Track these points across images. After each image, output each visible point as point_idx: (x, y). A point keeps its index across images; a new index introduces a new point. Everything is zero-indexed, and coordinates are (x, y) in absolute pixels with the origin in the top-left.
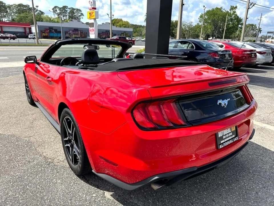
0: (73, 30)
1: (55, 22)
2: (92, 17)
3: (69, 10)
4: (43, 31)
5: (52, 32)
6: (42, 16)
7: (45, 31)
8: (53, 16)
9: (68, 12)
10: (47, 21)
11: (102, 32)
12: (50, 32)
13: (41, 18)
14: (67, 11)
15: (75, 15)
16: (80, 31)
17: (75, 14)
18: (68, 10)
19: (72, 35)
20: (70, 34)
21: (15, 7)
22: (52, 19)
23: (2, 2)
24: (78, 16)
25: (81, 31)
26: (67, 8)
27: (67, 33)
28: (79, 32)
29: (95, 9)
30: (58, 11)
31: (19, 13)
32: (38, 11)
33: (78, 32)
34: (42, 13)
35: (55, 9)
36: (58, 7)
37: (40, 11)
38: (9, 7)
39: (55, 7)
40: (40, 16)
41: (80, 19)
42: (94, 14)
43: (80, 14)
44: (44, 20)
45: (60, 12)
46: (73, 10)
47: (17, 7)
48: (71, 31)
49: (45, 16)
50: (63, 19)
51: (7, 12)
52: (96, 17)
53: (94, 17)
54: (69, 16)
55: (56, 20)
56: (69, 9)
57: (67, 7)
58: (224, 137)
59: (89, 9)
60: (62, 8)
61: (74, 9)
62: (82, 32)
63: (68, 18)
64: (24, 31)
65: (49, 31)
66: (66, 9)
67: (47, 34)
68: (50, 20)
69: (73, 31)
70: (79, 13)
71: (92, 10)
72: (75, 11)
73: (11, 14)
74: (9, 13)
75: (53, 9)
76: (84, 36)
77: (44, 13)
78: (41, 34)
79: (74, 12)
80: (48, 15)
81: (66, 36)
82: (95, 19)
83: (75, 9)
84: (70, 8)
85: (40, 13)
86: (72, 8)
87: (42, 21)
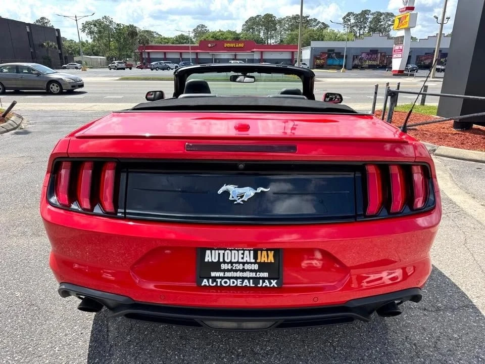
0: (369, 52)
1: (343, 40)
2: (403, 25)
3: (372, 17)
4: (318, 57)
5: (332, 58)
6: (325, 31)
7: (321, 56)
8: (342, 30)
9: (369, 19)
10: (330, 39)
11: (426, 54)
12: (329, 57)
13: (322, 35)
14: (367, 19)
15: (381, 25)
16: (381, 53)
17: (382, 23)
18: (370, 16)
19: (365, 61)
20: (361, 59)
21: (288, 20)
22: (338, 35)
23: (272, 15)
24: (386, 27)
25: (383, 54)
26: (368, 14)
27: (357, 58)
28: (379, 55)
29: (412, 9)
30: (352, 21)
31: (292, 30)
32: (320, 24)
33: (377, 56)
34: (326, 26)
35: (348, 18)
36: (353, 13)
37: (323, 23)
38: (280, 22)
39: (349, 14)
40: (321, 32)
41: (389, 31)
42: (408, 19)
43: (390, 23)
44: (327, 38)
45: (355, 23)
46: (378, 17)
47: (291, 21)
48: (364, 54)
49: (329, 31)
50: (358, 34)
51: (276, 29)
52: (411, 26)
53: (406, 26)
54: (370, 28)
55: (345, 37)
56: (373, 14)
57: (370, 11)
58: (223, 266)
59: (401, 10)
60: (359, 14)
61: (381, 14)
62: (384, 56)
63: (367, 32)
64: (291, 58)
65: (327, 55)
66: (367, 16)
67: (322, 61)
68: (336, 38)
69: (368, 54)
70: (389, 20)
71: (405, 12)
72: (382, 17)
73: (281, 33)
74: (278, 32)
75: (344, 18)
76: (387, 61)
77: (329, 26)
78: (314, 62)
79: (381, 19)
80: (333, 29)
81: (354, 63)
82: (408, 30)
83: (384, 13)
84: (375, 13)
85: (323, 26)
86: (378, 12)
87: (322, 40)
